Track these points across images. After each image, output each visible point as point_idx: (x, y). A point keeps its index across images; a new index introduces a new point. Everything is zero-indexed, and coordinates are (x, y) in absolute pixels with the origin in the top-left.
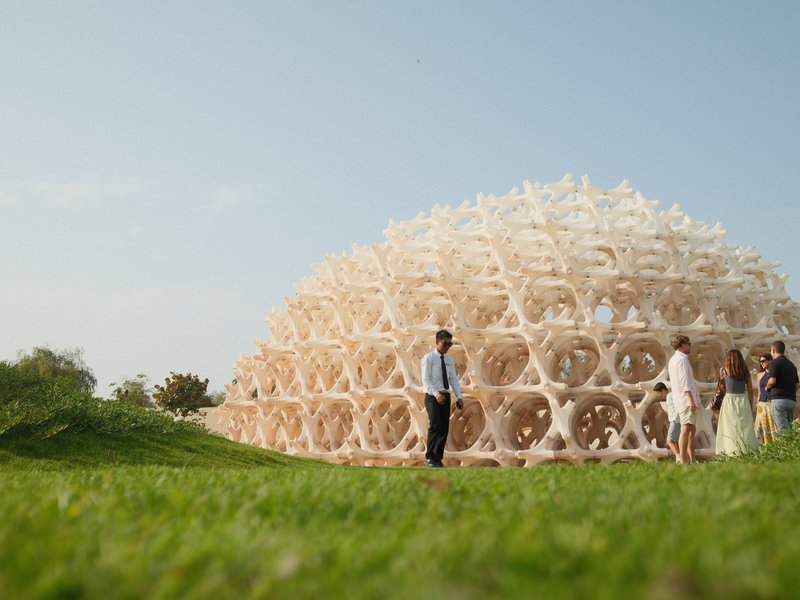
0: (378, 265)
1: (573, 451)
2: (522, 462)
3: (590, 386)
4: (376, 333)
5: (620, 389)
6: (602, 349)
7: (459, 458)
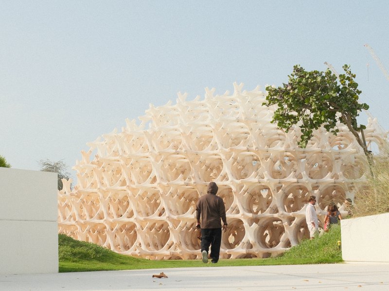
0: (148, 143)
1: (256, 249)
2: (229, 256)
3: (267, 214)
4: (148, 184)
5: (282, 216)
6: (274, 193)
7: (195, 254)
